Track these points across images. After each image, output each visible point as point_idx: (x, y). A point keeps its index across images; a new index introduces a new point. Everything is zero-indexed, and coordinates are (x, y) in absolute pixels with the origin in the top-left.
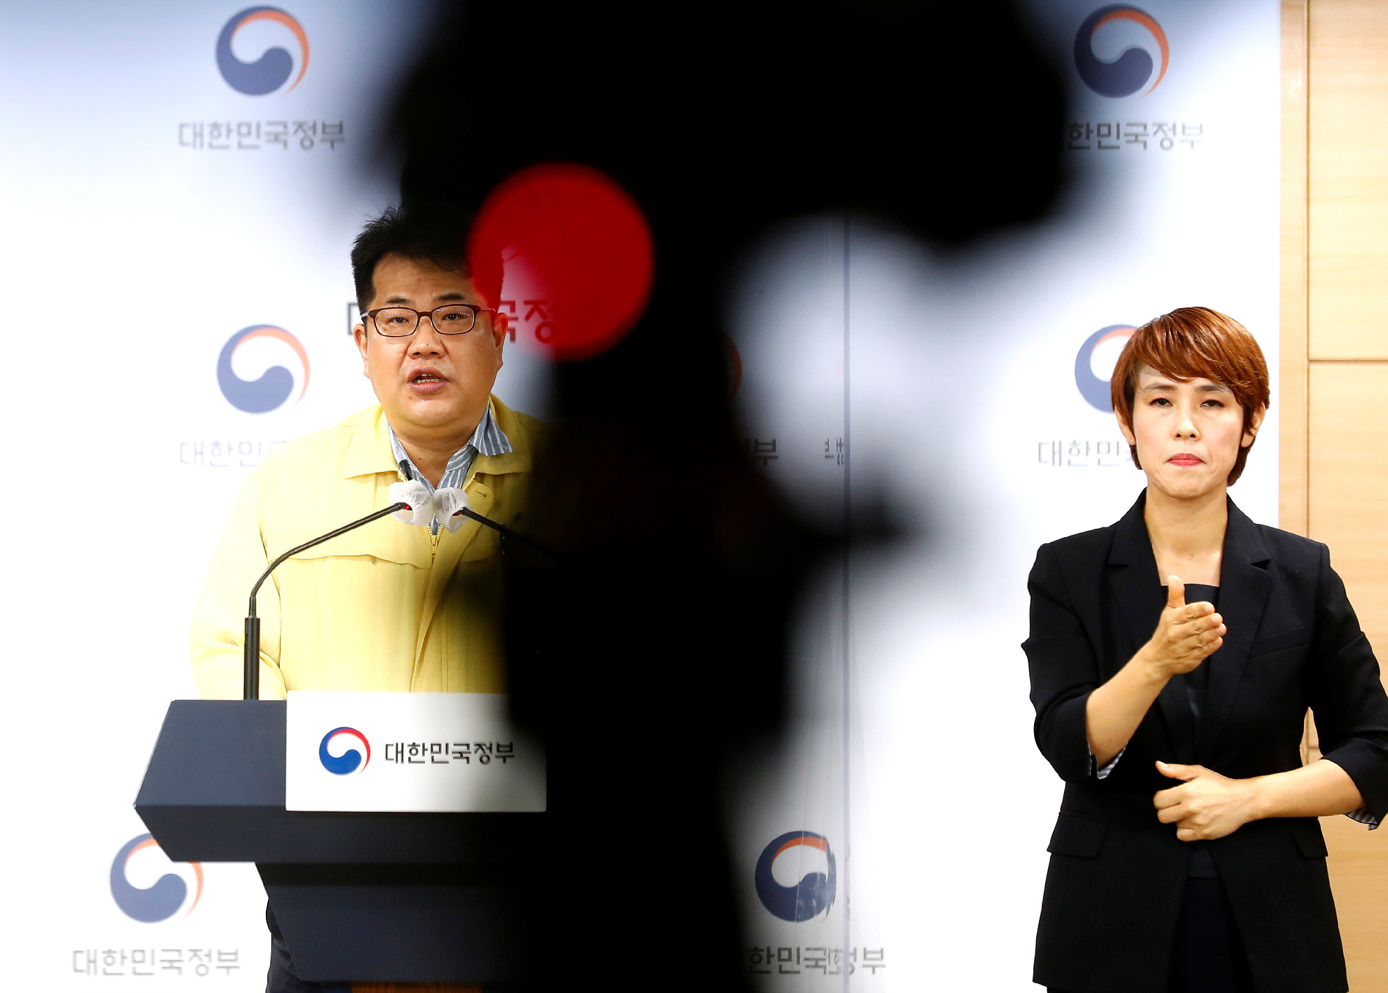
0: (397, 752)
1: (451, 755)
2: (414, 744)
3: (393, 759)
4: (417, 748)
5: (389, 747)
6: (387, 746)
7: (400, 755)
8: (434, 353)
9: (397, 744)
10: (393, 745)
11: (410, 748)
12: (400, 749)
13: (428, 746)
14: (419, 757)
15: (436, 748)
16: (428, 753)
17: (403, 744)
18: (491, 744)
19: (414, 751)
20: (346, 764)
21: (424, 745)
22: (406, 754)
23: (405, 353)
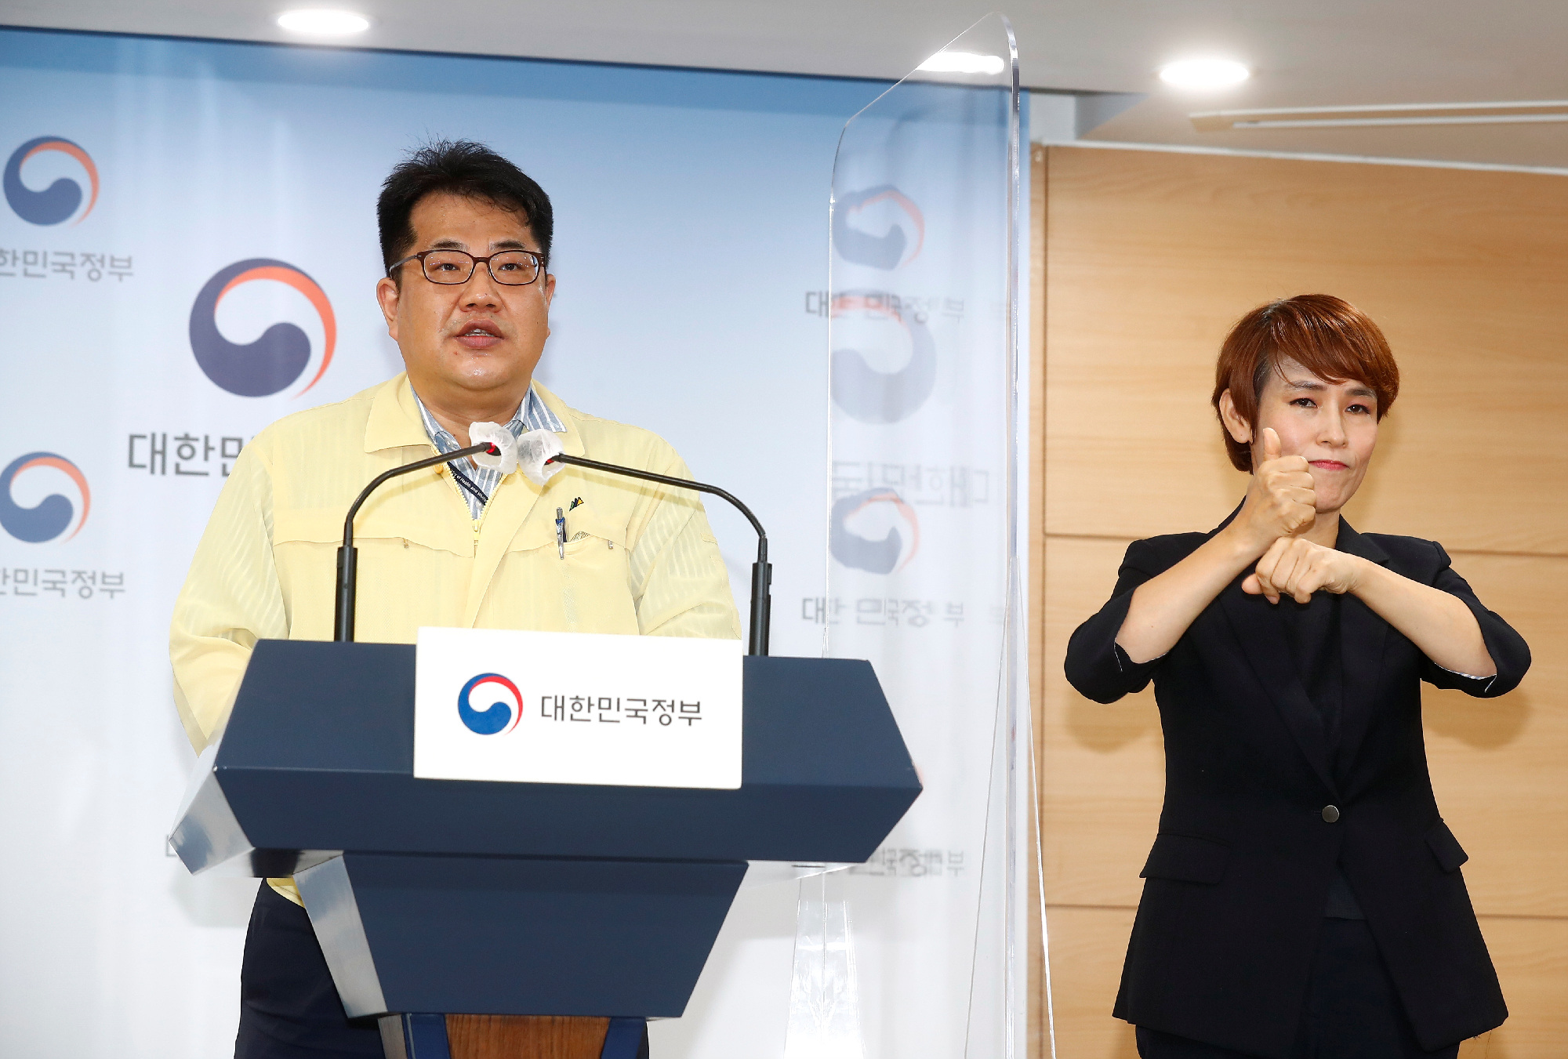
0: (556, 707)
1: (623, 713)
2: (577, 698)
3: (550, 716)
4: (581, 702)
5: (546, 700)
6: (543, 698)
7: (559, 710)
8: (491, 306)
9: (556, 697)
10: (550, 698)
11: (574, 701)
12: (559, 704)
13: (595, 701)
14: (583, 714)
15: (605, 704)
16: (595, 709)
17: (563, 697)
18: (673, 702)
19: (577, 707)
20: (491, 721)
21: (589, 699)
22: (568, 710)
23: (456, 303)
